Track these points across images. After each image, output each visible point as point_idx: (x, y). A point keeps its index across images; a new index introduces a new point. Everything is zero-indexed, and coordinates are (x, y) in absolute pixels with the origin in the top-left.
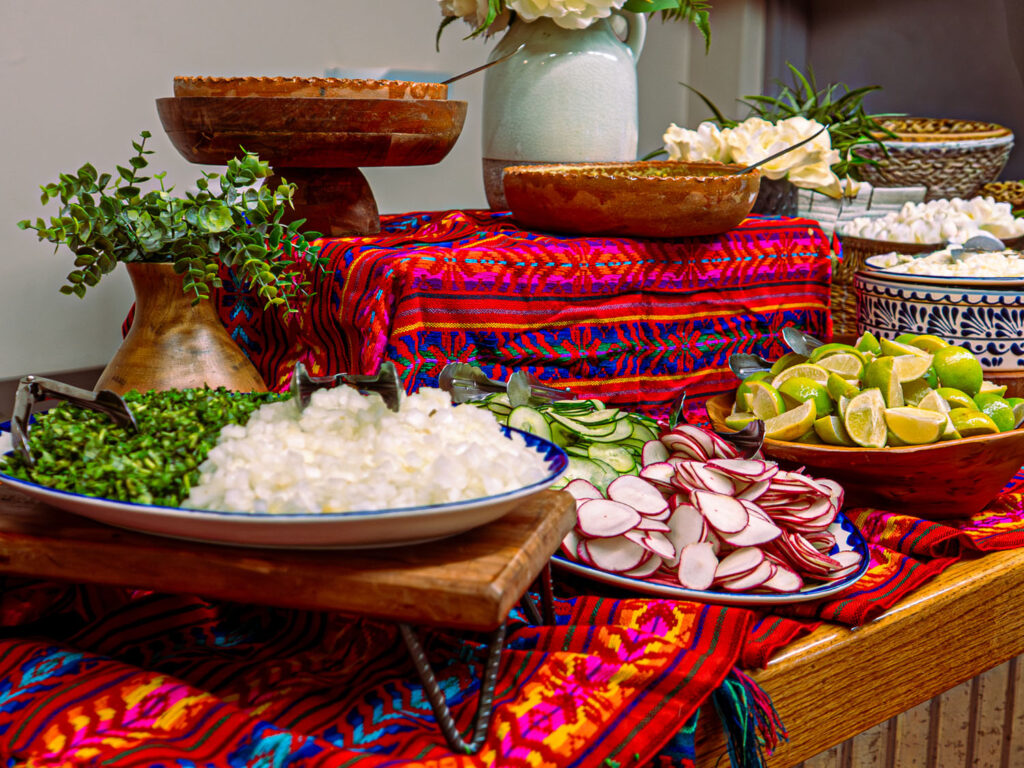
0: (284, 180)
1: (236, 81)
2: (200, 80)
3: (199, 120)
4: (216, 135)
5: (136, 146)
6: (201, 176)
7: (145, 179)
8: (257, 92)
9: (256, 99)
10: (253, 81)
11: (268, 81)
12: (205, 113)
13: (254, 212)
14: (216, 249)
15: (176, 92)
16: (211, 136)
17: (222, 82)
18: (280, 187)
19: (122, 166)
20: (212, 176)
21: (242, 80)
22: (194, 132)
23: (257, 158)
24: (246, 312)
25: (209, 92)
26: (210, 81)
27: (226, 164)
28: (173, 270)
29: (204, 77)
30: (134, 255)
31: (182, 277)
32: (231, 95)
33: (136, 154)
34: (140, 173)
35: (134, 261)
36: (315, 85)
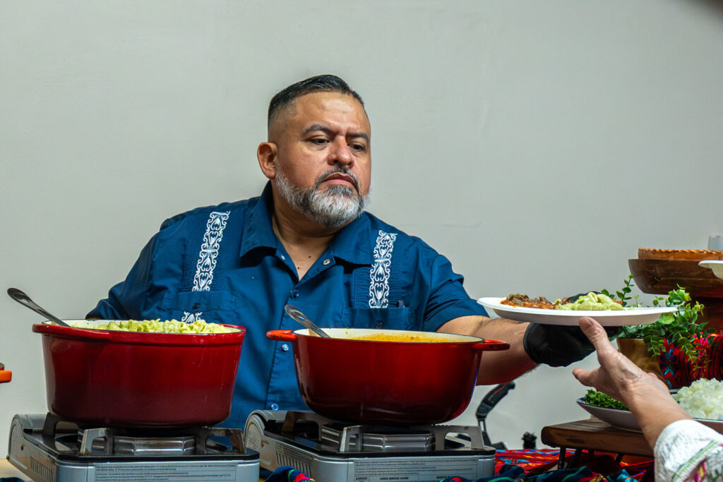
0: (697, 302)
1: (674, 252)
2: (655, 251)
3: (654, 271)
4: (662, 279)
5: (626, 282)
6: (656, 299)
7: (629, 298)
8: (686, 258)
9: (686, 261)
10: (684, 252)
11: (692, 253)
12: (657, 268)
13: (682, 317)
14: (663, 334)
15: (639, 256)
16: (660, 279)
17: (667, 252)
18: (695, 306)
19: (619, 291)
20: (661, 299)
21: (677, 251)
22: (651, 277)
23: (684, 291)
24: (672, 372)
25: (659, 257)
26: (660, 251)
27: (667, 294)
28: (643, 342)
29: (657, 249)
30: (622, 335)
31: (647, 346)
32: (671, 258)
33: (626, 286)
34: (627, 295)
35: (621, 338)
36: (716, 255)
